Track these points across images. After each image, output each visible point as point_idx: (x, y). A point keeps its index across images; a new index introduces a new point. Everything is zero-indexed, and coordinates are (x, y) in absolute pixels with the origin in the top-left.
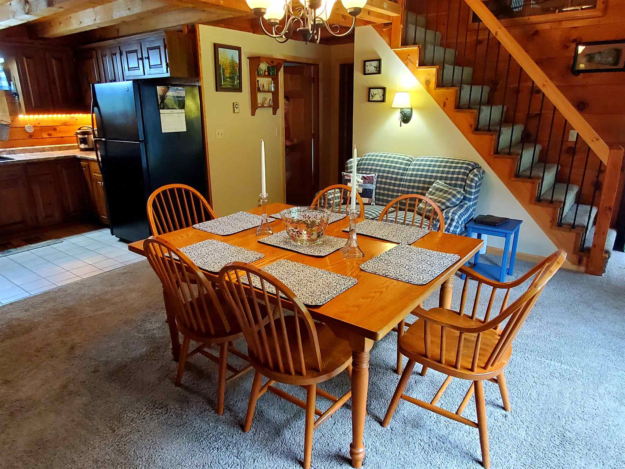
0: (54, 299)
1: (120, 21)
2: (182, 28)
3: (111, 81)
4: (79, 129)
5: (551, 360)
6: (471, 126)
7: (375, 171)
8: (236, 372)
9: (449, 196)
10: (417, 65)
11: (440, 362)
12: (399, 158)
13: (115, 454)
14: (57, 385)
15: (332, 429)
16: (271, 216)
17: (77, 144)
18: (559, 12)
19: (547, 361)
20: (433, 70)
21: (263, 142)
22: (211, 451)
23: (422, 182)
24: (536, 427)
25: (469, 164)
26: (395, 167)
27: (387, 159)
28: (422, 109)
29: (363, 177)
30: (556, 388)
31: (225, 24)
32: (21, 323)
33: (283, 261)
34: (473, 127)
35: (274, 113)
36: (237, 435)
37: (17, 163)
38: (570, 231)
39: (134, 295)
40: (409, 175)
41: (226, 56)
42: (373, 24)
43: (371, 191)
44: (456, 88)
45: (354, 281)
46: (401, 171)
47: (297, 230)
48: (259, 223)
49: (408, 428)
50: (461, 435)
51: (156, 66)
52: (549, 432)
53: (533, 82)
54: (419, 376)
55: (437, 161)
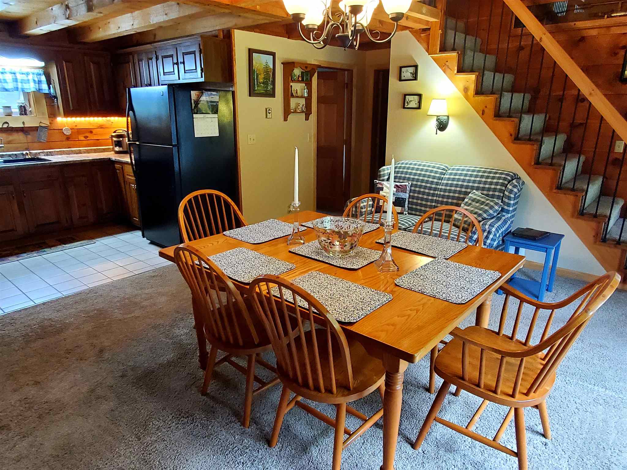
0: (85, 300)
1: (157, 26)
2: (217, 34)
3: (147, 86)
4: (115, 132)
5: (594, 385)
6: (511, 135)
7: (409, 179)
8: (264, 384)
9: (486, 208)
10: (456, 72)
11: (478, 385)
12: (434, 167)
13: (140, 463)
14: (85, 389)
15: (361, 449)
16: (302, 224)
17: (111, 147)
18: (608, 17)
19: (590, 386)
20: (472, 77)
21: (297, 150)
22: (237, 466)
23: (457, 192)
24: (579, 458)
25: (507, 175)
26: (429, 176)
27: (421, 167)
28: (460, 117)
29: (397, 185)
30: (600, 415)
31: (260, 30)
32: (53, 323)
33: (315, 273)
34: (513, 136)
35: (307, 119)
36: (263, 451)
37: (54, 164)
38: (616, 247)
39: (163, 299)
40: (444, 184)
41: (261, 61)
42: (411, 29)
43: (404, 200)
44: (496, 96)
45: (389, 297)
46: (435, 180)
47: (329, 241)
48: (290, 231)
49: (440, 452)
50: (497, 462)
51: (190, 71)
52: (593, 465)
53: (579, 90)
54: (453, 396)
55: (473, 171)
